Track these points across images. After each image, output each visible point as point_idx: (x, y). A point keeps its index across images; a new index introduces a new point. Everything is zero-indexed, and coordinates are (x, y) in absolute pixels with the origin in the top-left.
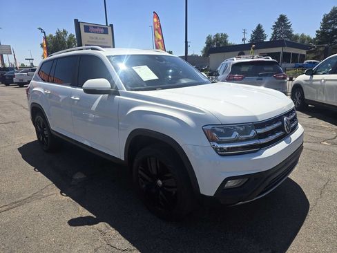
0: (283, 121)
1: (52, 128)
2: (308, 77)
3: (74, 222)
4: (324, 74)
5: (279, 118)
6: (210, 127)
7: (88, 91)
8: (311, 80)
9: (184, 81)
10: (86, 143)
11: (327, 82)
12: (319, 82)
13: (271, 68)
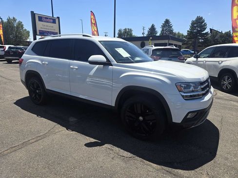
2: (195, 59)
4: (204, 57)
5: (206, 81)
7: (92, 63)
8: (197, 61)
9: (137, 59)
11: (207, 62)
12: (202, 63)
13: (176, 53)
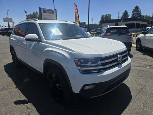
0: (117, 57)
1: (18, 57)
2: (143, 35)
3: (17, 103)
4: (151, 34)
5: (116, 55)
6: (77, 59)
8: (145, 36)
10: (29, 64)
11: (152, 38)
12: (148, 38)
13: (125, 31)
